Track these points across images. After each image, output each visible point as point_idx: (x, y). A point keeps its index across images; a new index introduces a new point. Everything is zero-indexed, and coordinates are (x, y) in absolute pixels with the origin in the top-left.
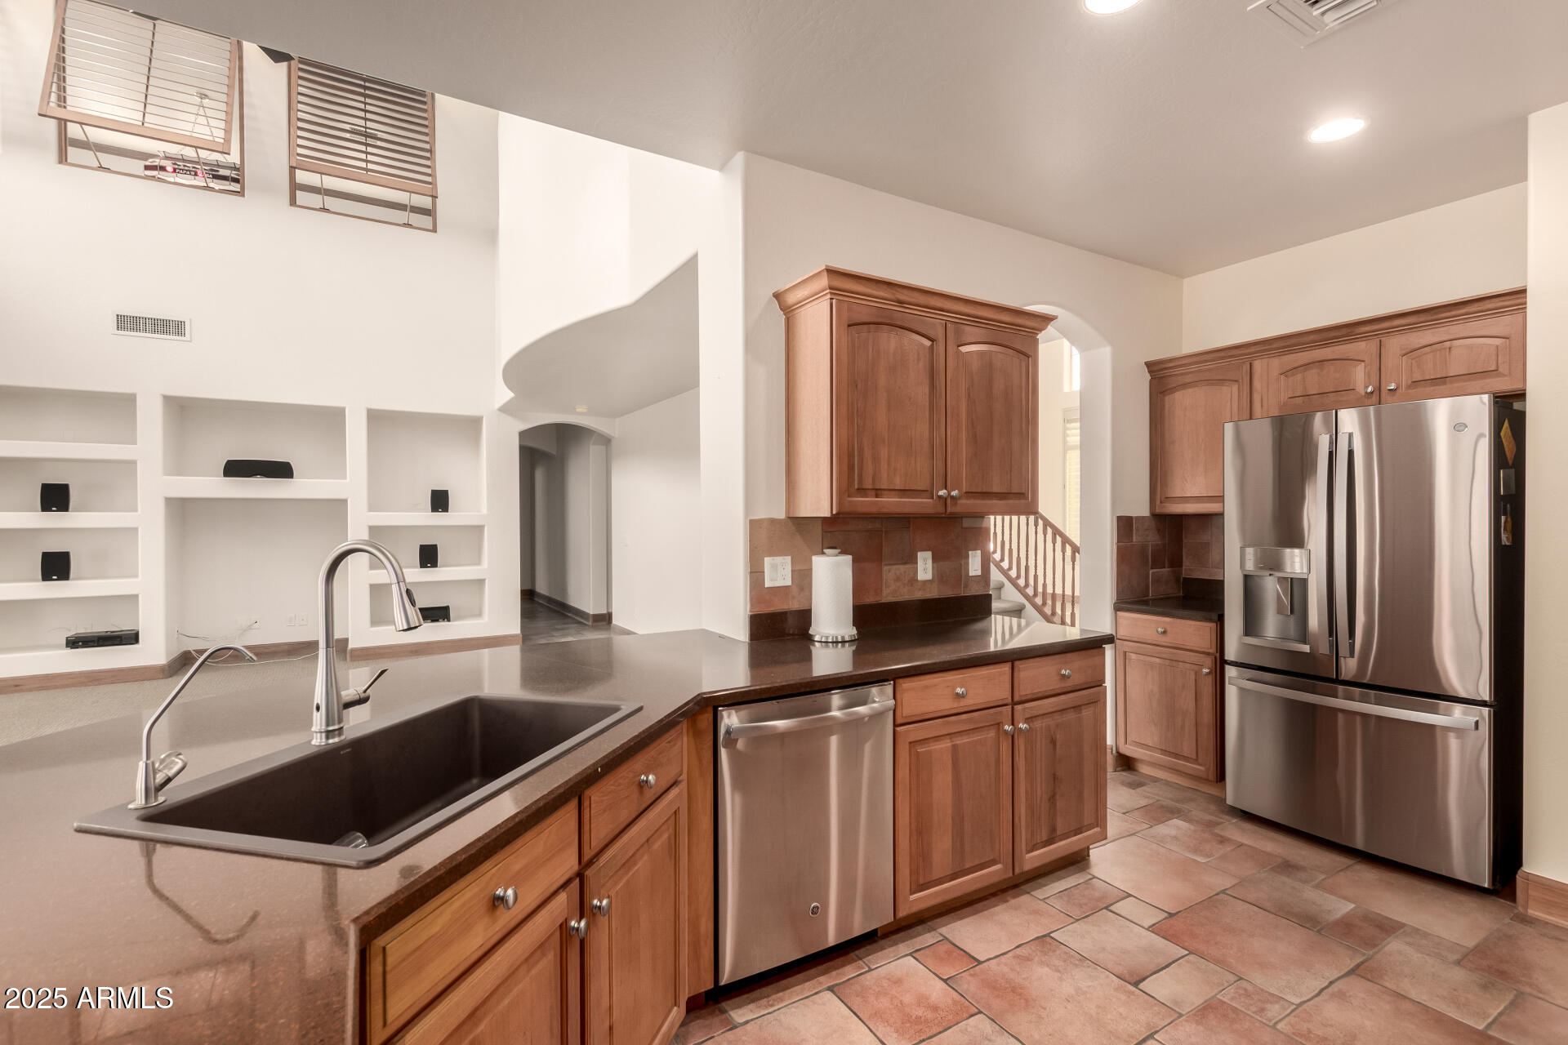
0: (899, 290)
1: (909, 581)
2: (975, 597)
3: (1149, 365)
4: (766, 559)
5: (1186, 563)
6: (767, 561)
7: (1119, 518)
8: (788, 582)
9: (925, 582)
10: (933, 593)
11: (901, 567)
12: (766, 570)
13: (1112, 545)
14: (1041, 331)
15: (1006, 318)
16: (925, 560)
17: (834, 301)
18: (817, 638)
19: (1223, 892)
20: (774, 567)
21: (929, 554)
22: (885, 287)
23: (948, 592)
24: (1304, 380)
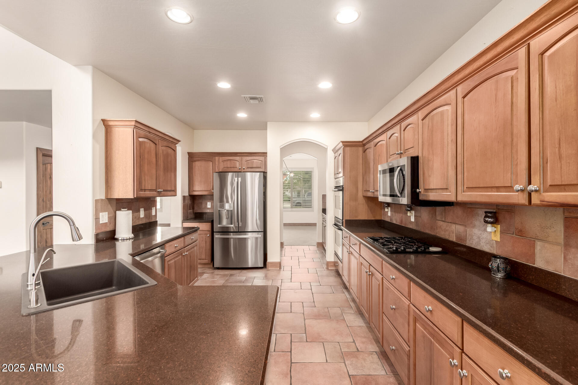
0: (151, 129)
1: (138, 218)
2: (154, 222)
3: (188, 153)
4: (100, 213)
5: (196, 208)
6: (101, 214)
7: (183, 196)
8: (107, 222)
9: (142, 218)
10: (144, 222)
11: (136, 213)
12: (100, 218)
13: (181, 204)
14: (177, 144)
15: (171, 140)
16: (142, 211)
17: (135, 130)
18: (120, 239)
19: (224, 283)
20: (103, 216)
21: (143, 209)
22: (147, 127)
23: (148, 221)
24: (227, 163)
